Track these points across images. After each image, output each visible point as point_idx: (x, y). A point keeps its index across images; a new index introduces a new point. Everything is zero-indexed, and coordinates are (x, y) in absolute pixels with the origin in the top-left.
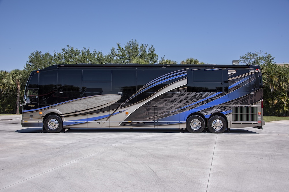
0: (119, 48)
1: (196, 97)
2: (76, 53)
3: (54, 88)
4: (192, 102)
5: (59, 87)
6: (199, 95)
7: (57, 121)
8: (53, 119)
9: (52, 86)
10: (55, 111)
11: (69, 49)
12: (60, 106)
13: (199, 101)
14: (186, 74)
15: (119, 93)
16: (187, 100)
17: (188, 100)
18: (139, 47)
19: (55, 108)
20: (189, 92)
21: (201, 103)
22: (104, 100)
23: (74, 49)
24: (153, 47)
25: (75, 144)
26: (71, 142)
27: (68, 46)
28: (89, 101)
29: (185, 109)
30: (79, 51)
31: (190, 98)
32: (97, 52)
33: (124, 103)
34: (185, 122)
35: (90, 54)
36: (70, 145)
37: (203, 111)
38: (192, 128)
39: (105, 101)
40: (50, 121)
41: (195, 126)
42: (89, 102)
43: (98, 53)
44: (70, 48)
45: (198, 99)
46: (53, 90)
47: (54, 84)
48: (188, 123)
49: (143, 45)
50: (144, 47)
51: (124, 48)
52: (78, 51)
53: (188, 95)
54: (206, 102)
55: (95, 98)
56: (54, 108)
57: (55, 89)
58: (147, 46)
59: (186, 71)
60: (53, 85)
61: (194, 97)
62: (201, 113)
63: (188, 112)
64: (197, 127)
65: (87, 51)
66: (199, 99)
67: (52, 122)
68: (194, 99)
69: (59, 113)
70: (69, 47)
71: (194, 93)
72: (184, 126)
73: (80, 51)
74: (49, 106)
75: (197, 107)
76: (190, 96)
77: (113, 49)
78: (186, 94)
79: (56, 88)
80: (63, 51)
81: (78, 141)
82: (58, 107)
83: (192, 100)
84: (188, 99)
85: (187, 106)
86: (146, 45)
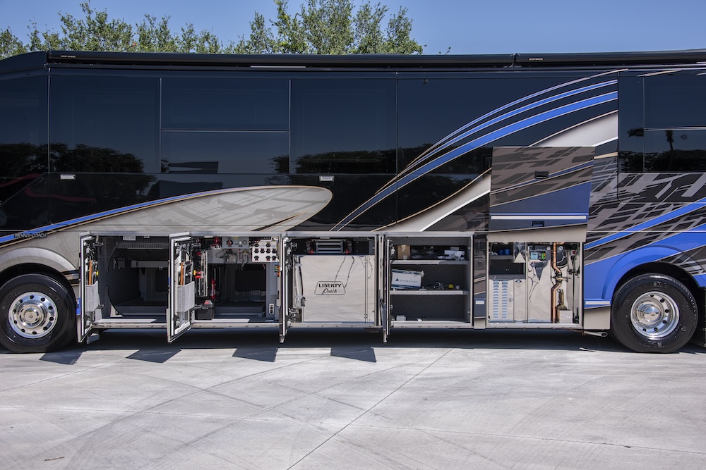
0: (280, 18)
1: (658, 196)
2: (117, 38)
3: (34, 158)
4: (640, 217)
5: (57, 154)
6: (669, 186)
7: (48, 301)
8: (33, 293)
9: (25, 149)
10: (41, 258)
11: (89, 18)
12: (62, 235)
13: (669, 213)
14: (612, 96)
15: (322, 179)
16: (615, 211)
17: (620, 207)
18: (354, 14)
19: (41, 242)
20: (623, 176)
21: (681, 222)
22: (258, 212)
23: (108, 22)
24: (404, 17)
25: (141, 423)
26: (119, 411)
27: (86, 8)
28: (193, 212)
29: (606, 249)
30: (130, 28)
31: (632, 198)
32: (198, 33)
33: (344, 222)
34: (608, 303)
35: (173, 43)
36: (119, 428)
37: (687, 255)
38: (639, 329)
39: (261, 216)
40: (17, 301)
41: (649, 319)
42: (192, 216)
43: (200, 36)
44: (93, 17)
45: (667, 206)
46: (28, 167)
47: (35, 141)
48: (620, 308)
49: (367, 9)
50: (372, 14)
51: (300, 19)
52: (125, 30)
53: (620, 189)
54: (702, 218)
55: (219, 202)
56: (34, 243)
57: (36, 162)
58: (385, 13)
59: (615, 82)
60: (28, 146)
61: (649, 194)
62: (678, 265)
63: (619, 261)
64: (659, 327)
65: (158, 28)
66: (672, 206)
67: (26, 307)
68: (648, 205)
69: (58, 264)
70: (89, 12)
71: (647, 179)
72: (599, 323)
73: (134, 30)
74: (11, 237)
75: (662, 238)
76: (629, 189)
77: (259, 23)
78: (614, 183)
79: (42, 159)
80: (65, 27)
81: (153, 402)
82: (54, 240)
83: (641, 211)
84: (623, 204)
85: (615, 233)
86: (381, 7)
